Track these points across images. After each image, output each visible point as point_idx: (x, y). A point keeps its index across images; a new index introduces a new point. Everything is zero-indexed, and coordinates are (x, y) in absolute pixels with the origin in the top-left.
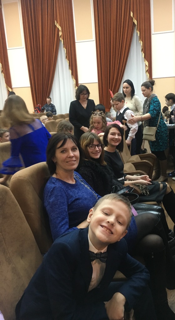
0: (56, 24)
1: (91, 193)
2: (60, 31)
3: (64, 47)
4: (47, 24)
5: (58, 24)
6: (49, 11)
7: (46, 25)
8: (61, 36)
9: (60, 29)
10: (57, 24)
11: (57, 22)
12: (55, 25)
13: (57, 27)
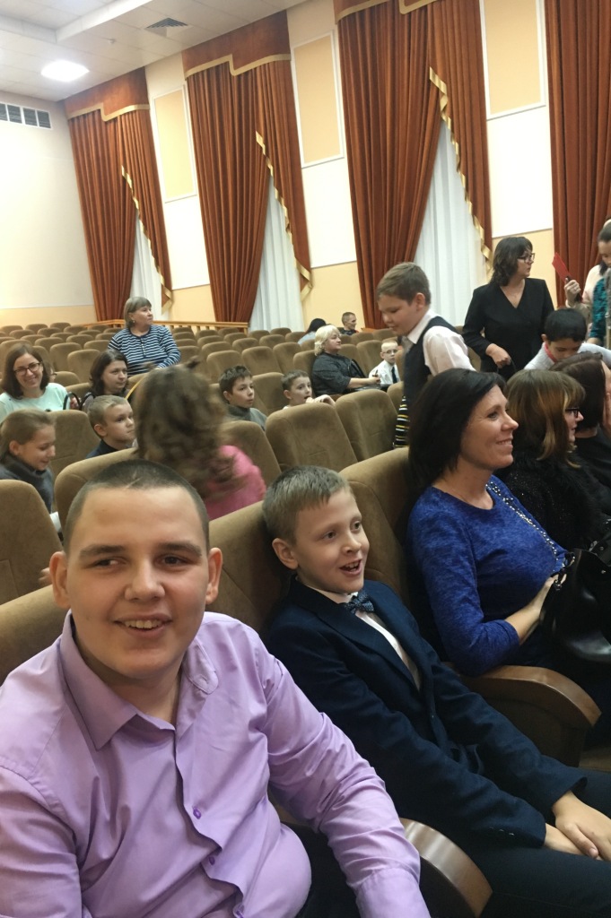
0: (431, 78)
1: (539, 535)
2: (443, 94)
3: (452, 137)
4: (406, 82)
5: (437, 77)
6: (414, 45)
7: (403, 85)
8: (445, 108)
9: (443, 88)
10: (434, 77)
11: (435, 72)
12: (429, 81)
13: (434, 85)
